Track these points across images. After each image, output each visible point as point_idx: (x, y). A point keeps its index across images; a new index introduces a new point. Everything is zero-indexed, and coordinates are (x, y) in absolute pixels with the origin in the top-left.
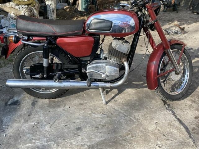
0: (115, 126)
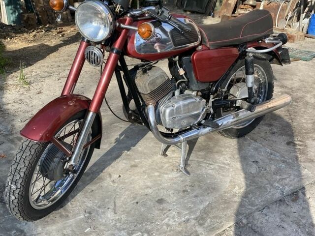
0: (209, 182)
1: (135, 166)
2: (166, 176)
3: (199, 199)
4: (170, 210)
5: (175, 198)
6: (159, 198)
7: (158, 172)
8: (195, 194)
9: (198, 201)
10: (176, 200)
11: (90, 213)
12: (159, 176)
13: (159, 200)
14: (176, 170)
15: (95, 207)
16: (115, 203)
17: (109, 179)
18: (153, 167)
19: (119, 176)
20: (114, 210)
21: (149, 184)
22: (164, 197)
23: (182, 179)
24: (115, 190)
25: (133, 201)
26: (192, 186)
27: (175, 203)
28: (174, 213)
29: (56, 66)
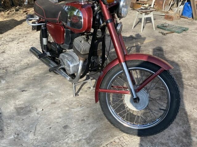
1: (54, 103)
2: (73, 110)
3: (90, 125)
4: (70, 133)
5: (76, 125)
6: (65, 125)
7: (68, 107)
8: (88, 122)
9: (90, 127)
10: (76, 126)
11: (18, 135)
12: (68, 110)
13: (65, 126)
14: (80, 106)
15: (23, 131)
16: (36, 128)
17: (35, 112)
18: (66, 104)
19: (43, 110)
20: (34, 132)
21: (61, 115)
22: (68, 124)
23: (82, 112)
24: (37, 119)
25: (48, 126)
26: (88, 117)
27: (74, 129)
28: (73, 135)
29: (18, 34)
